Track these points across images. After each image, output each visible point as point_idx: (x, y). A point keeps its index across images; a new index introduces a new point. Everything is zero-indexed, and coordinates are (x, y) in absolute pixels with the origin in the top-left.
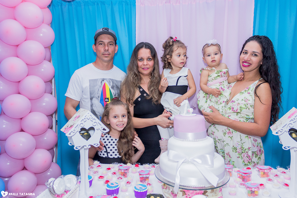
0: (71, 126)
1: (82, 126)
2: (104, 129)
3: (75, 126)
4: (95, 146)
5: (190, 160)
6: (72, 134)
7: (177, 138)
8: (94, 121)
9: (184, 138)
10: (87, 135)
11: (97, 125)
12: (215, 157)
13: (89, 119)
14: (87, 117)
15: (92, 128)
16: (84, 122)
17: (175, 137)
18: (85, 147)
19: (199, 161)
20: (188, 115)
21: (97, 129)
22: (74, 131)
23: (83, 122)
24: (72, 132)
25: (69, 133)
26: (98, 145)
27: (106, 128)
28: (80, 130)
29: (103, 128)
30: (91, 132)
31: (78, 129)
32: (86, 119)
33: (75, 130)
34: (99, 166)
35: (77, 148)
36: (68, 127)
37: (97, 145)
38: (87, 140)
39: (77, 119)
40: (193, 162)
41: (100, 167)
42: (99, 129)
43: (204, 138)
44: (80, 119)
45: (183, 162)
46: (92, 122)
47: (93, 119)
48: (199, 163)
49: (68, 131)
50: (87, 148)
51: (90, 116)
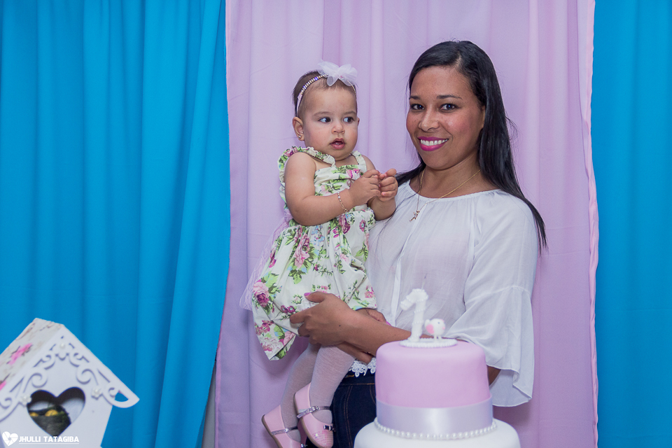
2: (120, 397)
3: (10, 384)
8: (83, 365)
10: (55, 417)
11: (93, 382)
13: (63, 359)
14: (56, 350)
15: (75, 394)
16: (47, 369)
17: (381, 424)
20: (425, 345)
21: (93, 397)
22: (7, 403)
23: (40, 369)
27: (126, 391)
28: (30, 400)
29: (114, 393)
30: (71, 408)
31: (21, 394)
32: (53, 357)
33: (9, 399)
39: (21, 359)
42: (101, 395)
44: (33, 357)
46: (74, 368)
47: (79, 356)
51: (69, 349)
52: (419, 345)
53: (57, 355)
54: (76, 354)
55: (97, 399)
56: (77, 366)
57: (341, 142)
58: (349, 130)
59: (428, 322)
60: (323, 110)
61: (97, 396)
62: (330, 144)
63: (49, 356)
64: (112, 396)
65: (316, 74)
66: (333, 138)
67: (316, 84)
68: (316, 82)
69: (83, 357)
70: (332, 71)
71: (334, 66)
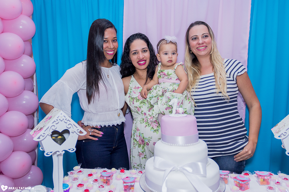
0: (41, 129)
1: (54, 128)
2: (81, 132)
3: (45, 129)
4: (70, 151)
5: (179, 169)
6: (42, 138)
7: (165, 142)
8: (68, 122)
9: (173, 142)
10: (60, 138)
11: (72, 128)
12: (208, 164)
13: (62, 121)
14: (59, 118)
15: (67, 131)
16: (56, 124)
17: (163, 141)
18: (58, 153)
19: (190, 170)
20: (177, 116)
21: (72, 132)
22: (44, 135)
23: (54, 124)
24: (41, 136)
25: (38, 136)
26: (74, 150)
28: (51, 134)
30: (65, 135)
31: (48, 132)
32: (58, 120)
33: (44, 133)
34: (80, 171)
35: (48, 154)
36: (37, 129)
37: (72, 150)
38: (60, 145)
39: (48, 121)
40: (182, 171)
41: (81, 173)
42: (75, 132)
43: (195, 142)
44: (52, 120)
45: (171, 171)
46: (66, 124)
47: (67, 120)
48: (189, 172)
49: (37, 135)
50: (61, 154)
51: (63, 118)
52: (175, 116)
53: (60, 120)
54: (66, 119)
55: (73, 133)
56: (67, 123)
57: (171, 61)
58: (174, 57)
59: (178, 108)
60: (165, 51)
61: (73, 132)
62: (168, 61)
63: (57, 120)
64: (78, 132)
65: (164, 39)
66: (168, 60)
67: (163, 43)
68: (163, 42)
69: (68, 120)
70: (169, 38)
71: (170, 37)
